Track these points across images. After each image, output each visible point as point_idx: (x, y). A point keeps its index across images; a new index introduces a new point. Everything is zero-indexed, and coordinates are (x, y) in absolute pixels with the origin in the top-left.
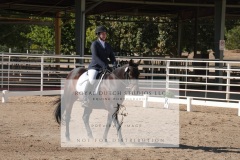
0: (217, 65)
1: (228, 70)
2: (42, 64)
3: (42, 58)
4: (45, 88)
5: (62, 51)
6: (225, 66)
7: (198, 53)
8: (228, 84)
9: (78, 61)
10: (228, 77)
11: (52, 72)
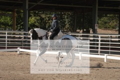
0: (94, 36)
1: (100, 39)
2: (6, 35)
3: (6, 32)
4: (8, 48)
5: (17, 29)
6: (98, 37)
7: (85, 30)
8: (99, 46)
9: (25, 34)
10: (100, 42)
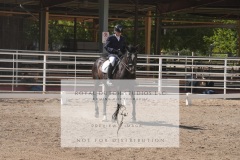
2: (226, 67)
11: (234, 75)
